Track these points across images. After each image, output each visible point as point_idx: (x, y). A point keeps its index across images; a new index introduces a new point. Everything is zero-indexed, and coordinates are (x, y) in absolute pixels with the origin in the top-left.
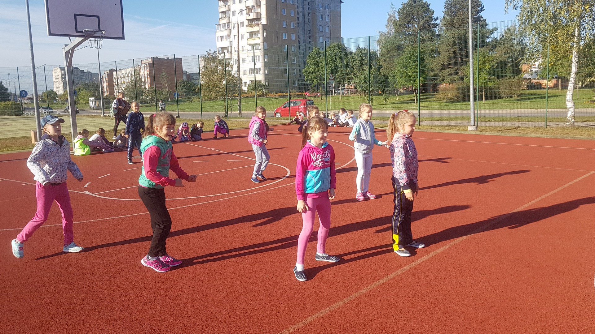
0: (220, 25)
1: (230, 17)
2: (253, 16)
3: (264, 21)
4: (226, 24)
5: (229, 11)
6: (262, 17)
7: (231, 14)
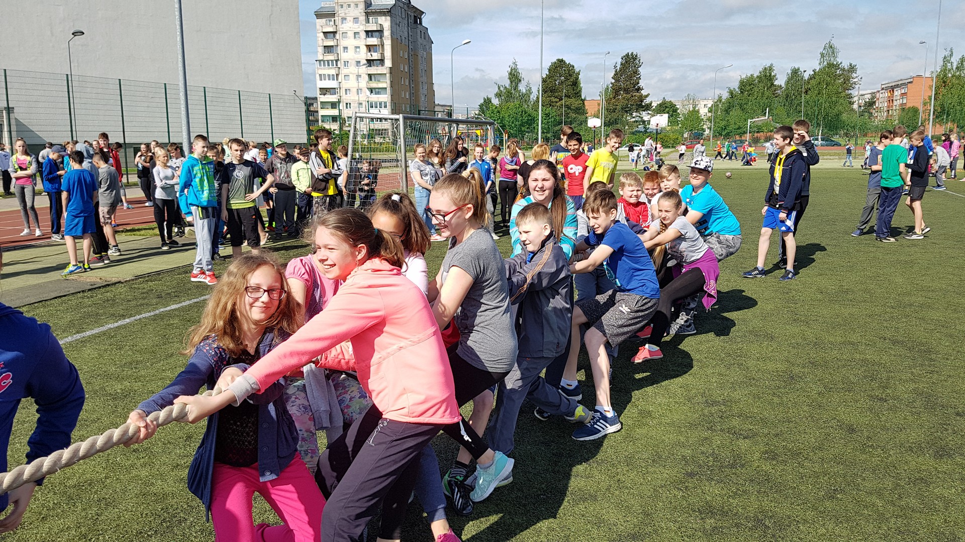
0: (324, 61)
1: (339, 53)
2: (376, 56)
3: (388, 63)
4: (334, 62)
5: (338, 46)
6: (386, 58)
7: (340, 49)
